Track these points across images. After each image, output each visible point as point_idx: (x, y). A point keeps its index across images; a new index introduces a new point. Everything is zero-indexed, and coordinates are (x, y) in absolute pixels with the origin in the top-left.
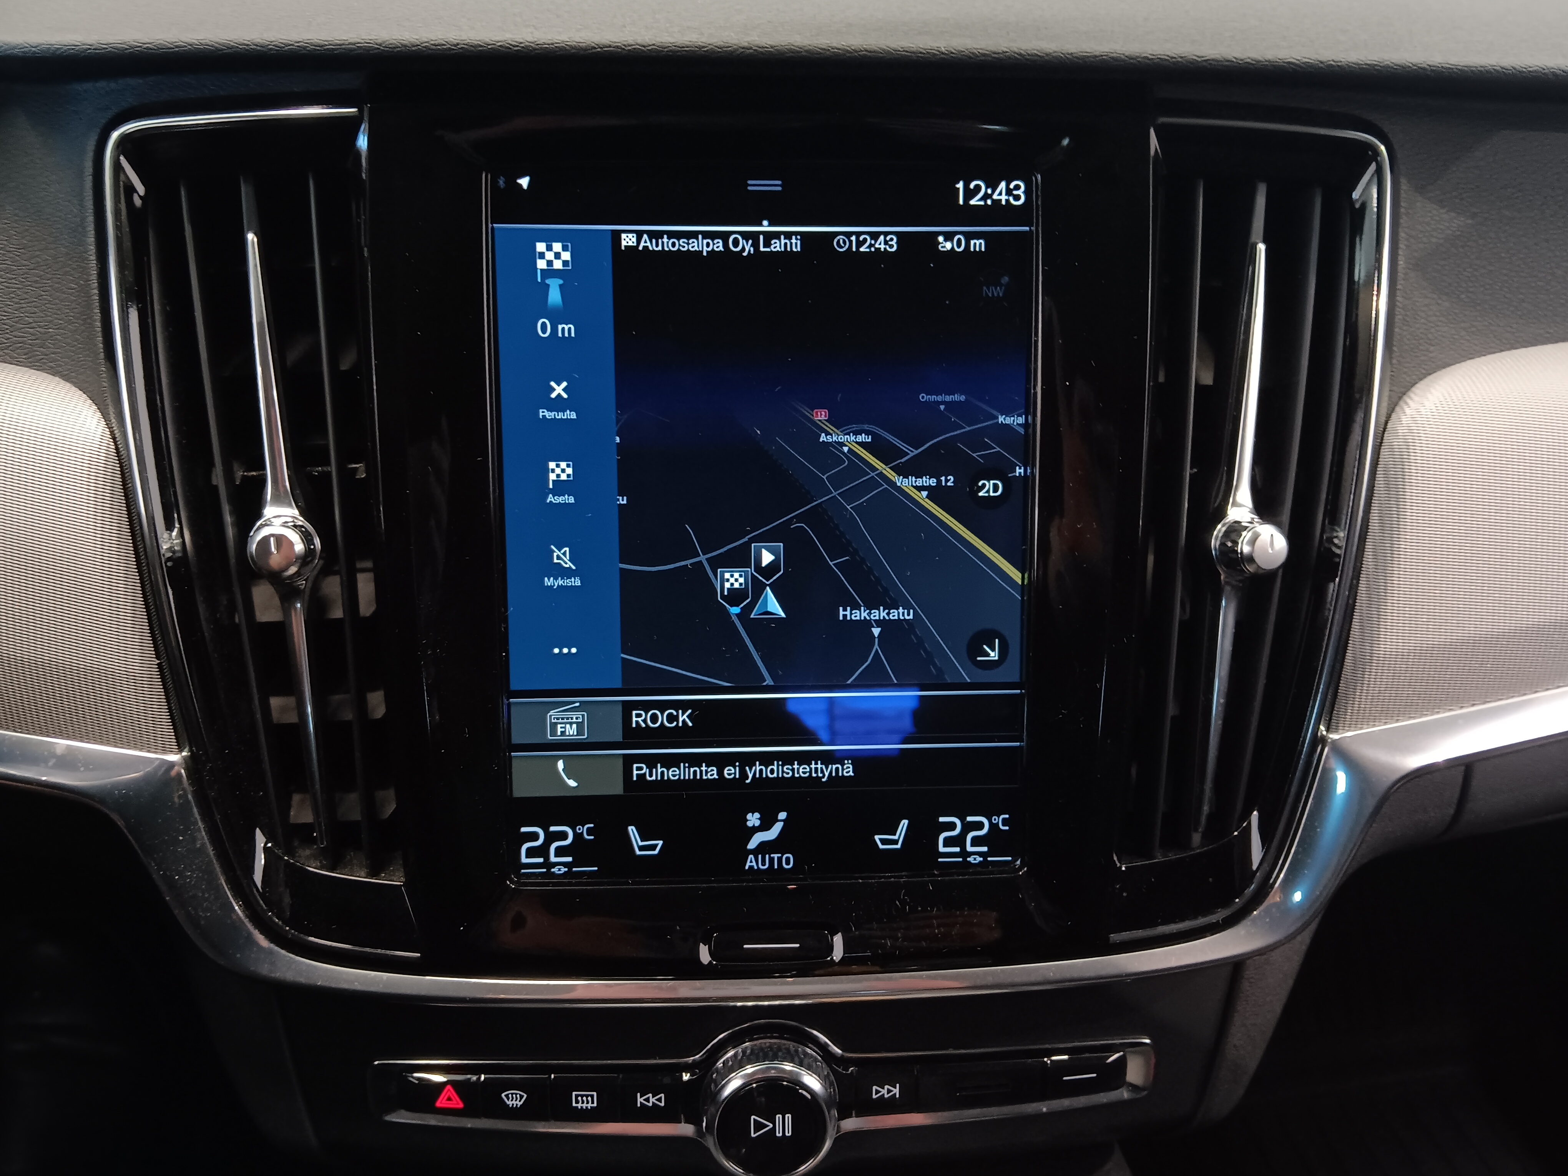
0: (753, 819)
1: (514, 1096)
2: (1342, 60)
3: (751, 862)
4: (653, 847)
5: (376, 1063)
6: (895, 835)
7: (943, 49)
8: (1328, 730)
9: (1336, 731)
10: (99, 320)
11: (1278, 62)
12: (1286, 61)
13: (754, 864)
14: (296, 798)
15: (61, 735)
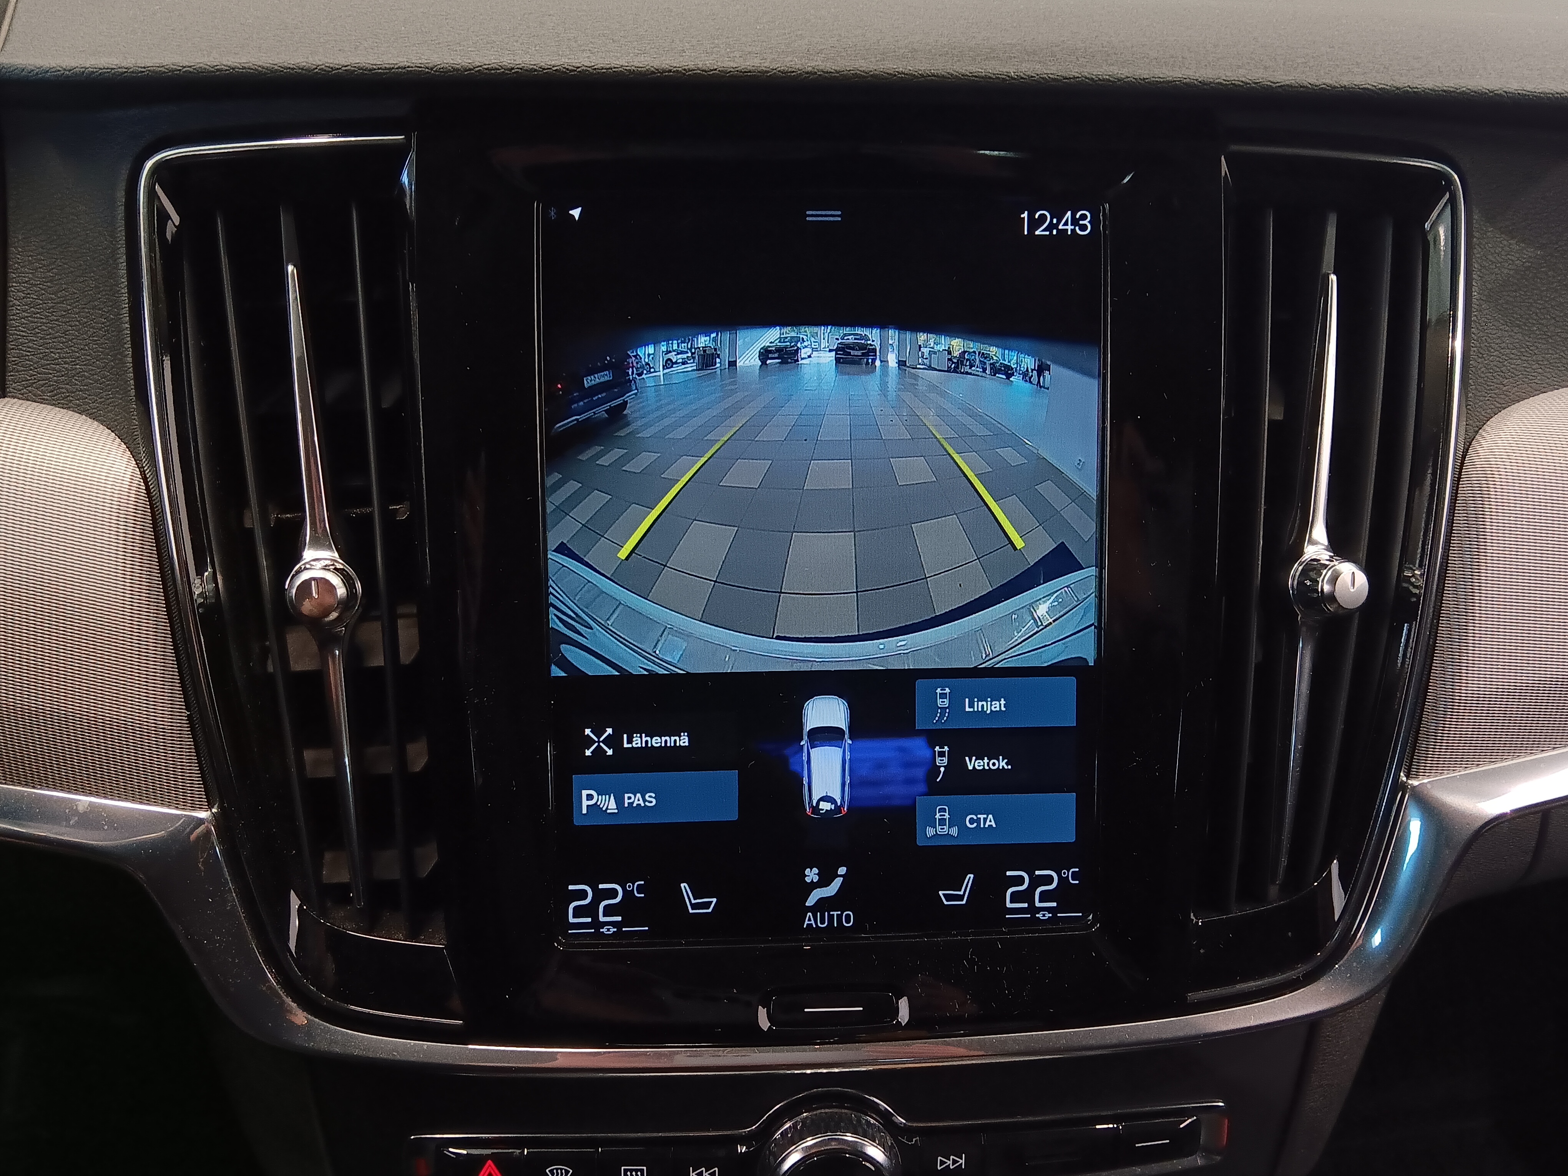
0: (812, 875)
1: (559, 1171)
2: (1419, 87)
3: (809, 920)
4: (707, 905)
5: (412, 1137)
6: (960, 890)
7: (1013, 74)
8: (1408, 777)
9: (1417, 776)
10: (130, 356)
11: (1354, 88)
12: (1361, 87)
13: (813, 922)
14: (328, 856)
15: (84, 792)
